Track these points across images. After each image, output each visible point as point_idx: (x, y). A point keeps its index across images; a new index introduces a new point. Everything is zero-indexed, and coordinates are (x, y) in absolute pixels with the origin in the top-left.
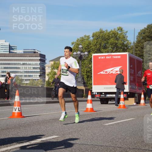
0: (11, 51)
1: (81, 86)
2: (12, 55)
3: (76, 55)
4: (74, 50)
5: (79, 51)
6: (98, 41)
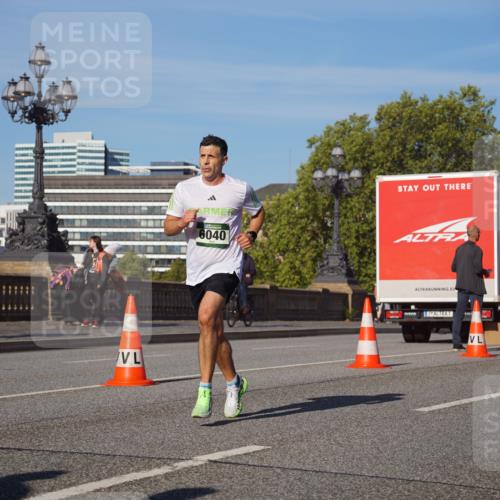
0: (110, 168)
1: (339, 282)
2: (112, 182)
3: (323, 179)
4: (316, 164)
5: (333, 167)
6: (396, 133)
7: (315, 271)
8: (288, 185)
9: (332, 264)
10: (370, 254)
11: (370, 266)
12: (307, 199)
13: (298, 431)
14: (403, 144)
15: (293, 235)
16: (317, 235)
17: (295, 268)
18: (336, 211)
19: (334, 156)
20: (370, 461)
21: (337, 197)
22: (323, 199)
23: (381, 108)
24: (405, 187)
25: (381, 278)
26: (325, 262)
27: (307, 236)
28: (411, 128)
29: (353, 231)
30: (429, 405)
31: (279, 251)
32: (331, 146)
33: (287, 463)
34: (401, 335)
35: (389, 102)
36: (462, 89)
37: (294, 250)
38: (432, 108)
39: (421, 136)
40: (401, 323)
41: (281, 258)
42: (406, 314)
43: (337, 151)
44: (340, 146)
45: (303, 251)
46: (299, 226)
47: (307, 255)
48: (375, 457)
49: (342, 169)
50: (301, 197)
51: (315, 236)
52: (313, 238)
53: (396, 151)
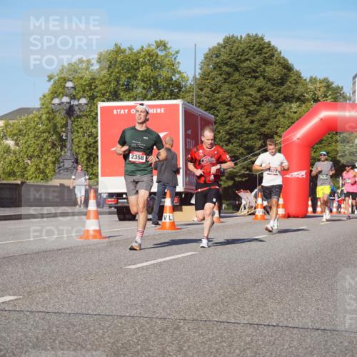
3: (59, 104)
4: (55, 94)
5: (66, 96)
6: (112, 72)
7: (54, 171)
8: (34, 109)
9: (66, 166)
10: (94, 158)
11: (95, 168)
12: (48, 119)
13: (42, 284)
14: (117, 80)
15: (38, 145)
16: (55, 145)
17: (39, 169)
18: (69, 128)
19: (68, 88)
20: (94, 304)
21: (70, 118)
22: (60, 119)
23: (101, 54)
24: (119, 111)
25: (102, 176)
26: (62, 164)
27: (48, 146)
28: (123, 69)
29: (83, 142)
30: (135, 264)
31: (27, 157)
32: (65, 80)
33: (34, 308)
34: (116, 216)
35: (106, 50)
36: (156, 42)
37: (38, 156)
38: (136, 55)
39: (129, 75)
40: (115, 207)
41: (29, 162)
42: (120, 201)
43: (69, 84)
44: (71, 81)
45: (45, 157)
46: (42, 139)
47: (49, 160)
48: (98, 301)
49: (73, 97)
50: (44, 117)
51: (54, 146)
52: (52, 147)
53: (112, 85)
